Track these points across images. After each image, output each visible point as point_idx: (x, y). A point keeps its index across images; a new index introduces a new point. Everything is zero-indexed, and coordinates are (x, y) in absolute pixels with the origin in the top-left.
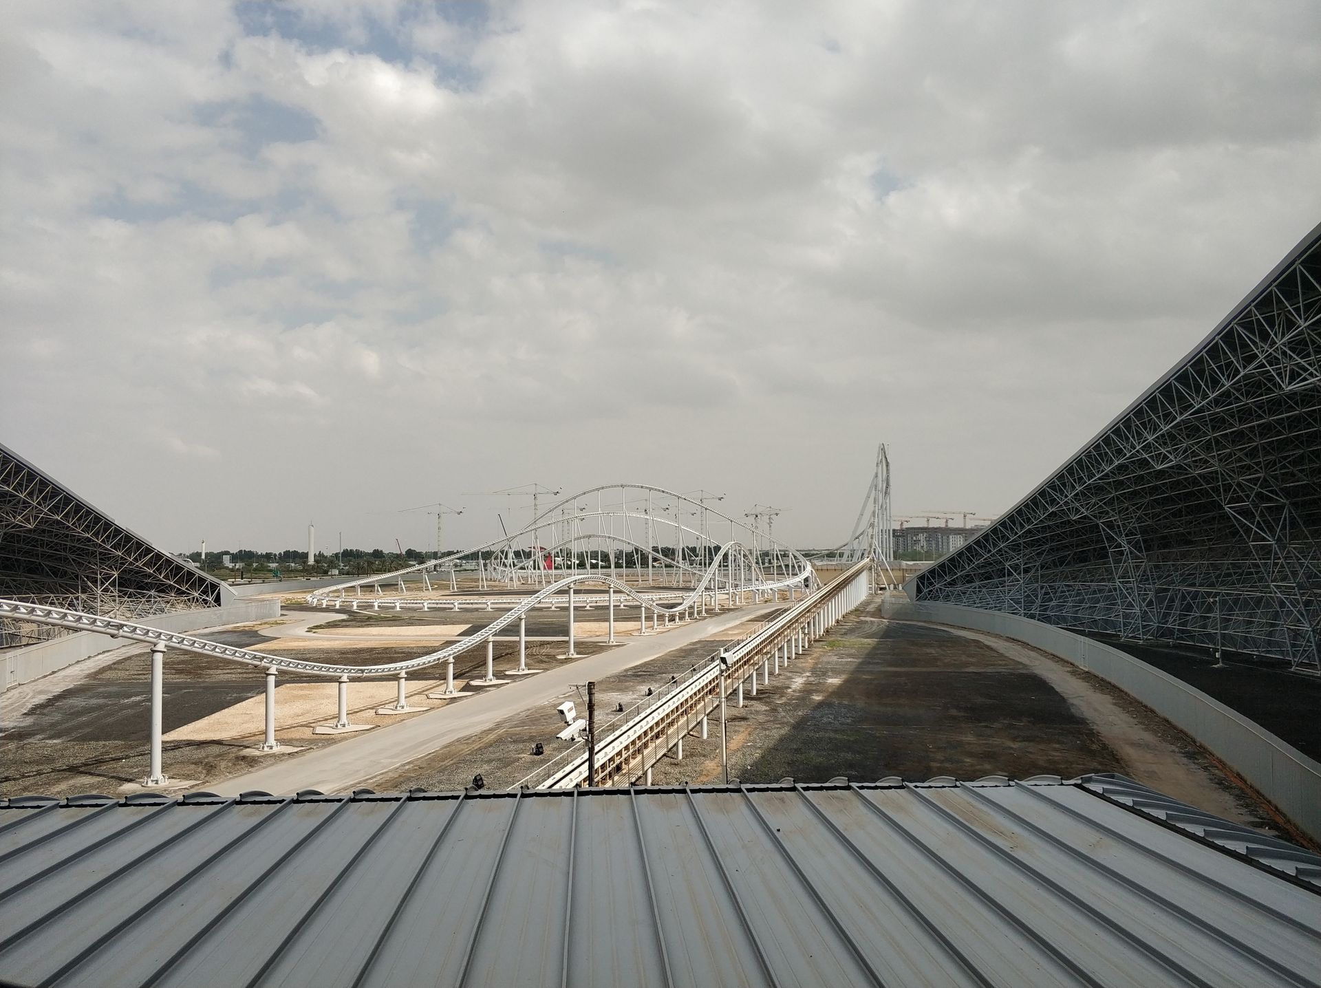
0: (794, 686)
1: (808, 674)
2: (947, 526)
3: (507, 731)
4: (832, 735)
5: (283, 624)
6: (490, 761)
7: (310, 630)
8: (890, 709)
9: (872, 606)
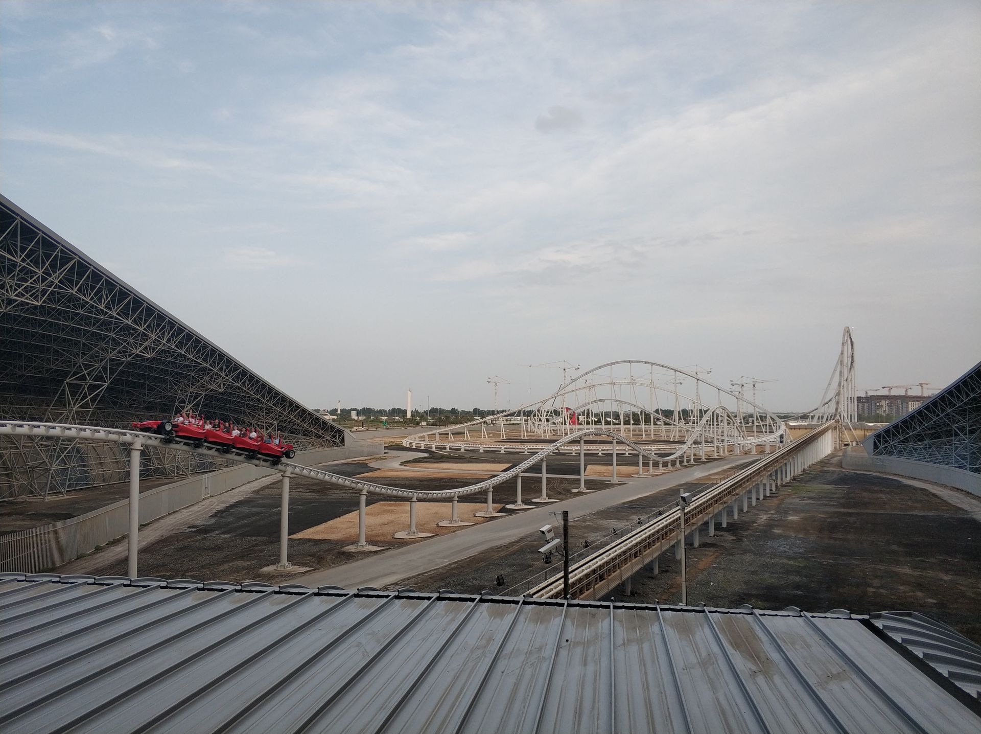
0: (759, 522)
1: (773, 512)
2: (906, 394)
3: (527, 544)
4: (785, 561)
5: (385, 459)
6: (512, 565)
7: (402, 464)
8: (838, 542)
9: (836, 459)
